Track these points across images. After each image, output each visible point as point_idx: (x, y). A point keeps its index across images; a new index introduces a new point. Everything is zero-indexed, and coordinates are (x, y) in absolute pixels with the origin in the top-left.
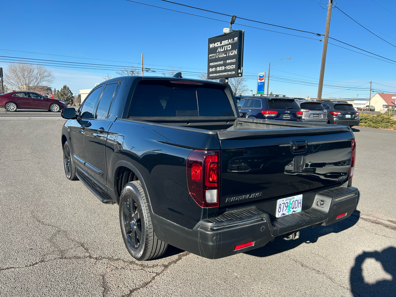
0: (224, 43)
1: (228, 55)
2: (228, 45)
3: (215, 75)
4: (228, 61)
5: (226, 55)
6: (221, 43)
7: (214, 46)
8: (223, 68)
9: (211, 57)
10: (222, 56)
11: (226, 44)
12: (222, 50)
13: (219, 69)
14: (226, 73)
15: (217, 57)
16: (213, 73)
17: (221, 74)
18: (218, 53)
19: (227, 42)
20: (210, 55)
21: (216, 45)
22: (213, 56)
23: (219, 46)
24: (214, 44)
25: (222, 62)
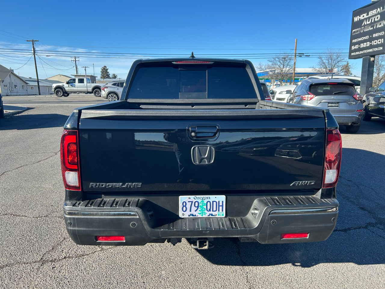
0: (371, 13)
1: (375, 28)
2: (376, 15)
3: (357, 53)
4: (374, 35)
5: (372, 28)
6: (368, 15)
7: (360, 19)
8: (368, 44)
9: (354, 32)
10: (368, 30)
11: (373, 14)
12: (368, 23)
13: (363, 45)
14: (371, 50)
15: (361, 32)
16: (355, 50)
17: (365, 51)
18: (363, 26)
19: (376, 12)
20: (354, 31)
21: (361, 18)
22: (357, 31)
23: (365, 19)
24: (360, 16)
25: (367, 37)
